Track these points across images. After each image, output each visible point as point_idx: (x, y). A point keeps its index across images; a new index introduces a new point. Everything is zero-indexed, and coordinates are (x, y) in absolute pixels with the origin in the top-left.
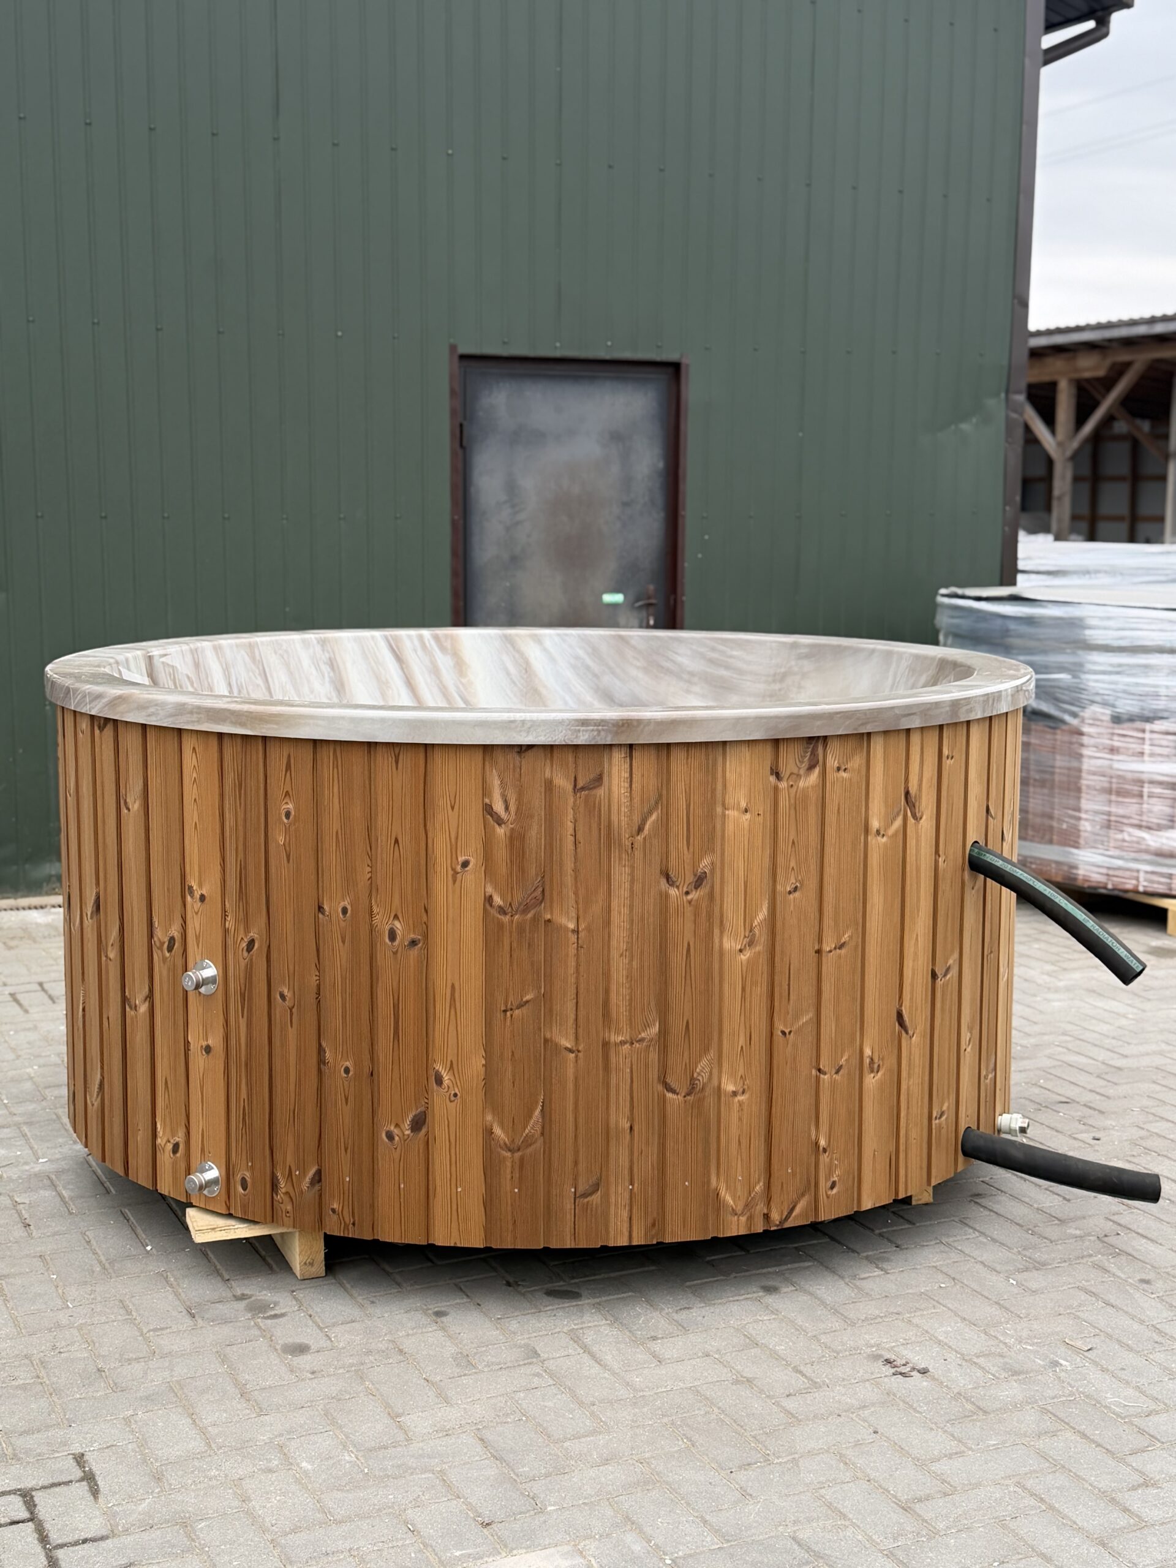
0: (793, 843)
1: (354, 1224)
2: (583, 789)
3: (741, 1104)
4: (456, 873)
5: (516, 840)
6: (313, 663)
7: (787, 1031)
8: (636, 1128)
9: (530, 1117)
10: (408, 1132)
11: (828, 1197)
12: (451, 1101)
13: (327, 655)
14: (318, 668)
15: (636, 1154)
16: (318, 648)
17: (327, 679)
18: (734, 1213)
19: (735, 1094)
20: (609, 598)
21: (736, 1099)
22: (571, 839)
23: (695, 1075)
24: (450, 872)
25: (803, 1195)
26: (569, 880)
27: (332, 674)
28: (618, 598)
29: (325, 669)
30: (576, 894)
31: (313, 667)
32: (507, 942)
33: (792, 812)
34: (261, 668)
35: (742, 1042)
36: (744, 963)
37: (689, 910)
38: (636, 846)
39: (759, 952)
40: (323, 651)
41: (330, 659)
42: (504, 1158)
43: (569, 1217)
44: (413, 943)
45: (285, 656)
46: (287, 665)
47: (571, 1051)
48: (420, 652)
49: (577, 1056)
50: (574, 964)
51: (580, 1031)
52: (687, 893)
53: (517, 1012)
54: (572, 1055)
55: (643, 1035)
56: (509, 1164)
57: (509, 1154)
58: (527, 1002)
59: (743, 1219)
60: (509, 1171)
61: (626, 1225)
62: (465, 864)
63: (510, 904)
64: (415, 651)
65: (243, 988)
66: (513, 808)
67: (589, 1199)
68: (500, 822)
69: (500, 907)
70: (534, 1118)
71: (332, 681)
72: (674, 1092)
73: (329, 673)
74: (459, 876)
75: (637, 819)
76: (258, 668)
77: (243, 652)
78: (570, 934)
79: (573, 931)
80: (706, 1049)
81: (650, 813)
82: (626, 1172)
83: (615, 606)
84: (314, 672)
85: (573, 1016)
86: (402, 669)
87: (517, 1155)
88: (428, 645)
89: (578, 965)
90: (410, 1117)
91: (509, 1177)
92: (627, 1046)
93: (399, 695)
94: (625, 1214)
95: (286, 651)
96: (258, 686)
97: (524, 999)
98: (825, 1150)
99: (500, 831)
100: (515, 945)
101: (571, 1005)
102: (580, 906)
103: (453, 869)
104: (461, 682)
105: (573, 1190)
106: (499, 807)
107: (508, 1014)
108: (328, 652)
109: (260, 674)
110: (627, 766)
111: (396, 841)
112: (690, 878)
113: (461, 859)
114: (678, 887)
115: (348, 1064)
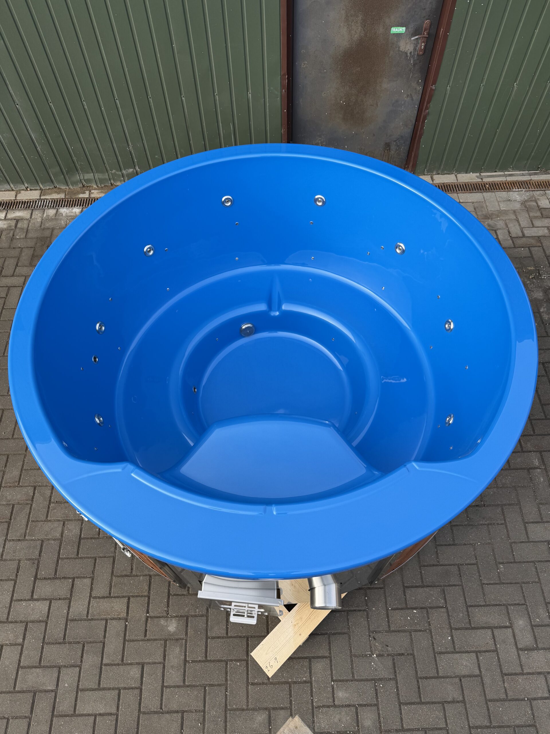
20: (395, 30)
28: (402, 30)
83: (398, 35)
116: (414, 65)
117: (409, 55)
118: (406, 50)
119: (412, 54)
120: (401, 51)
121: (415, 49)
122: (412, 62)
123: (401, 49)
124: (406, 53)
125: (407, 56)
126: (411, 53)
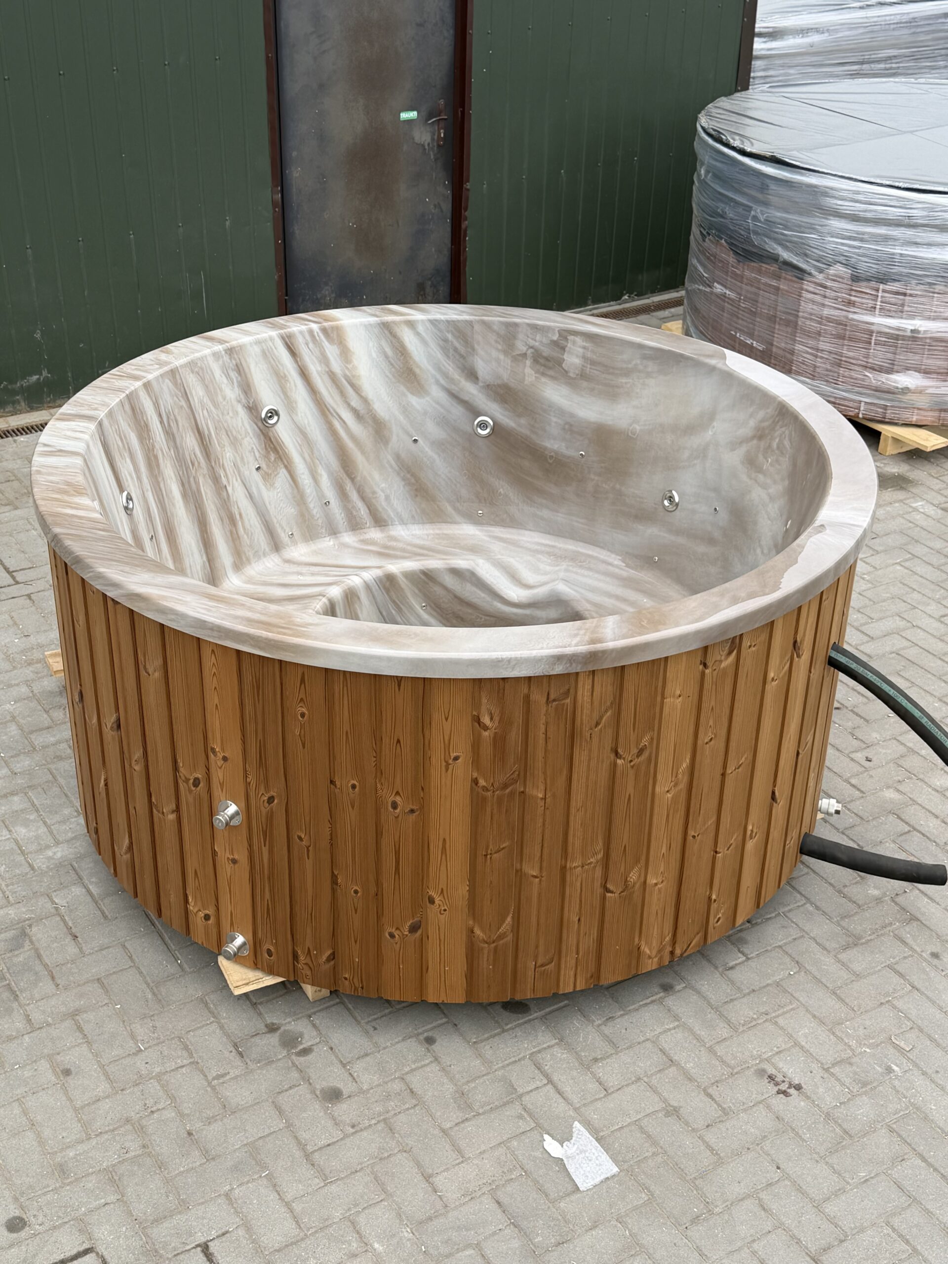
0: (712, 709)
1: (362, 988)
2: (554, 700)
3: (659, 890)
4: (448, 764)
5: (499, 741)
6: (223, 372)
7: (696, 835)
8: (582, 919)
9: (504, 922)
10: (406, 933)
11: (714, 928)
12: (441, 914)
13: (234, 362)
14: (228, 376)
15: (582, 935)
16: (226, 358)
17: (236, 384)
18: (650, 957)
19: (656, 884)
20: (405, 116)
21: (657, 887)
22: (542, 736)
23: (628, 879)
24: (444, 764)
25: (698, 934)
26: (540, 764)
27: (239, 379)
28: (413, 115)
29: (234, 375)
30: (545, 773)
31: (223, 375)
32: (489, 810)
33: (714, 687)
34: (182, 389)
35: (664, 850)
36: (670, 799)
37: (631, 773)
38: (593, 735)
39: (681, 790)
40: (230, 359)
41: (237, 365)
42: (482, 949)
43: (530, 980)
44: (412, 811)
45: (201, 374)
46: (203, 380)
47: (536, 877)
48: (311, 345)
49: (540, 880)
50: (541, 820)
51: (544, 864)
52: (631, 761)
53: (495, 855)
54: (537, 880)
55: (591, 860)
56: (486, 952)
57: (486, 945)
58: (503, 848)
59: (656, 960)
60: (485, 956)
61: (572, 980)
62: (456, 758)
63: (492, 784)
64: (307, 344)
65: (264, 827)
66: (496, 719)
67: (547, 967)
68: (486, 728)
69: (484, 787)
70: (507, 922)
71: (240, 385)
72: (612, 892)
73: (237, 378)
74: (451, 767)
75: (595, 716)
76: (180, 391)
77: (167, 381)
78: (539, 801)
79: (542, 799)
80: (637, 861)
81: (606, 711)
82: (574, 948)
83: (409, 122)
84: (225, 381)
85: (539, 855)
86: (296, 362)
87: (493, 945)
88: (318, 338)
89: (544, 821)
90: (409, 924)
91: (485, 959)
92: (580, 868)
93: (296, 386)
94: (572, 973)
95: (202, 369)
96: (182, 407)
97: (501, 847)
98: (715, 901)
99: (486, 734)
100: (495, 811)
101: (537, 848)
102: (548, 782)
103: (446, 762)
104: (347, 368)
105: (534, 963)
106: (486, 720)
107: (489, 856)
108: (235, 360)
109: (182, 396)
110: (591, 681)
111: (398, 741)
112: (635, 751)
113: (453, 755)
114: (624, 759)
115: (356, 888)
116: (436, 160)
117: (427, 147)
118: (423, 139)
119: (431, 145)
120: (417, 144)
121: (433, 139)
122: (432, 157)
123: (416, 141)
124: (423, 146)
125: (425, 149)
126: (429, 144)
